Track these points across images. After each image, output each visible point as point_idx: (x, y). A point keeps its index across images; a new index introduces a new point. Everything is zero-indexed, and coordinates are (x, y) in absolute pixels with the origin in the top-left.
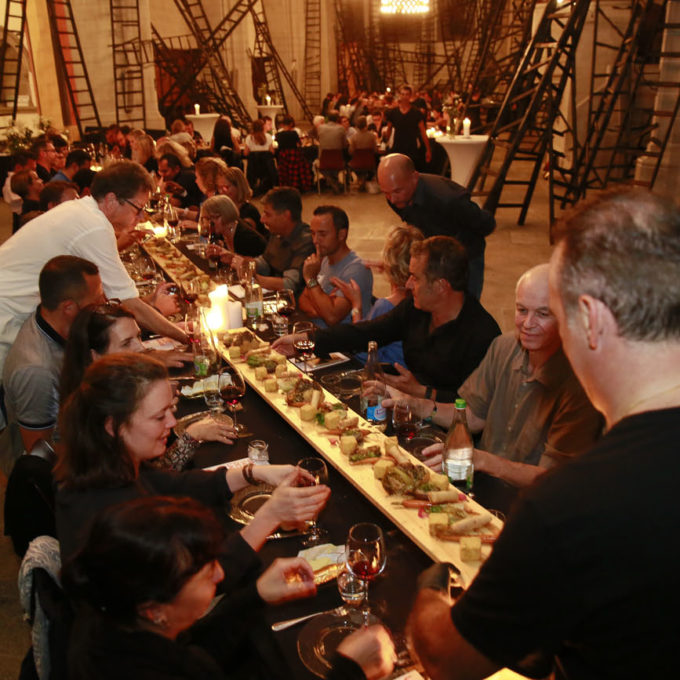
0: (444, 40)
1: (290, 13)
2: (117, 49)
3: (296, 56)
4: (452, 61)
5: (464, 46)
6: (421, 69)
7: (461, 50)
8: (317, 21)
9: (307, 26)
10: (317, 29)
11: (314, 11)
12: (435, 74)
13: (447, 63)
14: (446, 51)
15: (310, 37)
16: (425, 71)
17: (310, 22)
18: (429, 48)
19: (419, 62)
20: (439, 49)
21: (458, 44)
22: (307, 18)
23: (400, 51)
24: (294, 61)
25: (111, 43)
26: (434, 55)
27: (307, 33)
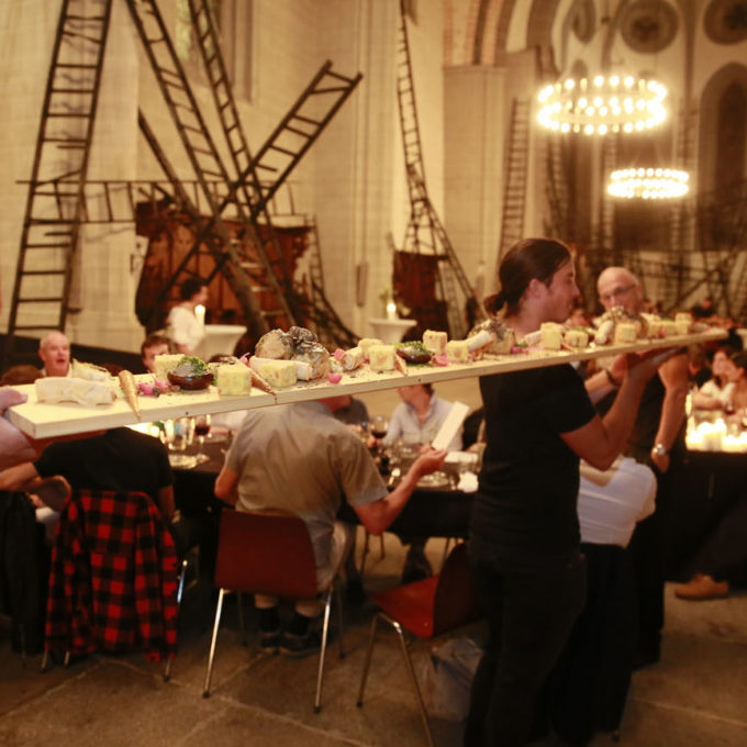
0: (703, 249)
1: (482, 199)
2: (39, 189)
3: (486, 257)
4: (716, 277)
5: (735, 256)
6: (668, 286)
7: (730, 262)
8: (518, 212)
9: (505, 217)
10: (518, 222)
11: (515, 198)
12: (689, 293)
13: (707, 279)
14: (706, 263)
15: (508, 232)
16: (674, 290)
17: (509, 212)
18: (681, 260)
19: (666, 277)
20: (696, 261)
21: (724, 255)
22: (506, 208)
23: (639, 261)
24: (482, 263)
25: (28, 177)
26: (688, 269)
27: (504, 227)
